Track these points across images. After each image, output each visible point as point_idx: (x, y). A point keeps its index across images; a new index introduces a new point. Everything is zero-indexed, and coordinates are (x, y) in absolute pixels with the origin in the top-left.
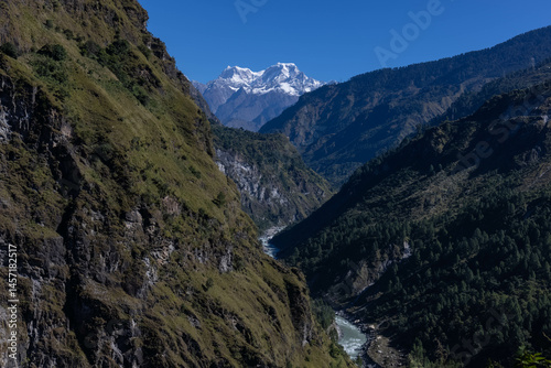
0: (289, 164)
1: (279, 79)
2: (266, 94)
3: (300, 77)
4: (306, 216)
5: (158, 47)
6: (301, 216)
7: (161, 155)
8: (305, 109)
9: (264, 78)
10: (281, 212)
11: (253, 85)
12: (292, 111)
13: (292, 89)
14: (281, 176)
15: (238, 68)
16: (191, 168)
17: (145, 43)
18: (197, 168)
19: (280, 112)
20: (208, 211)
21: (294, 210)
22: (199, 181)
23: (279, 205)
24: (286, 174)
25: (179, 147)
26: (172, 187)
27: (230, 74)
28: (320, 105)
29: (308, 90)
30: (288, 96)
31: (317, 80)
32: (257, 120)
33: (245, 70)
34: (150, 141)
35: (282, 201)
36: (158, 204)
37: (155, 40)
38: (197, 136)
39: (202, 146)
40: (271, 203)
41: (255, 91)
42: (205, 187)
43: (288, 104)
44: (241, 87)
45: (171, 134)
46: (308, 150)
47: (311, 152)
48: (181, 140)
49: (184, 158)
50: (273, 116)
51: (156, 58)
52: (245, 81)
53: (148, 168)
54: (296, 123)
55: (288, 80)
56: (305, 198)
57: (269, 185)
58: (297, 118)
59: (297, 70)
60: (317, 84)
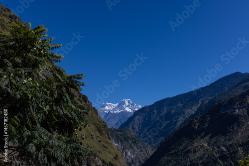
0: (134, 141)
1: (124, 106)
2: (119, 113)
3: (133, 104)
4: (143, 162)
5: (85, 99)
6: (141, 162)
7: (91, 141)
8: (137, 117)
9: (118, 106)
10: (132, 161)
11: (114, 110)
12: (131, 119)
13: (130, 110)
14: (131, 146)
15: (107, 103)
16: (103, 145)
17: (80, 97)
18: (106, 145)
19: (127, 120)
20: (112, 162)
21: (138, 160)
22: (107, 150)
23: (131, 159)
24: (133, 145)
25: (98, 137)
26: (98, 154)
27: (104, 106)
28: (143, 115)
29: (137, 109)
30: (129, 113)
31: (140, 105)
32: (117, 124)
33: (110, 104)
34: (87, 136)
35: (132, 157)
36: (93, 161)
37: (83, 96)
38: (104, 132)
39: (106, 136)
40: (128, 158)
41: (115, 112)
42: (110, 152)
43: (129, 116)
44: (109, 111)
45: (94, 132)
46: (140, 134)
47: (141, 135)
48: (98, 134)
49: (100, 141)
50: (123, 122)
51: (85, 103)
52: (110, 108)
53: (88, 147)
54: (134, 123)
55: (128, 106)
56: (142, 154)
57: (127, 150)
58: (134, 121)
59: (131, 102)
60: (140, 106)
